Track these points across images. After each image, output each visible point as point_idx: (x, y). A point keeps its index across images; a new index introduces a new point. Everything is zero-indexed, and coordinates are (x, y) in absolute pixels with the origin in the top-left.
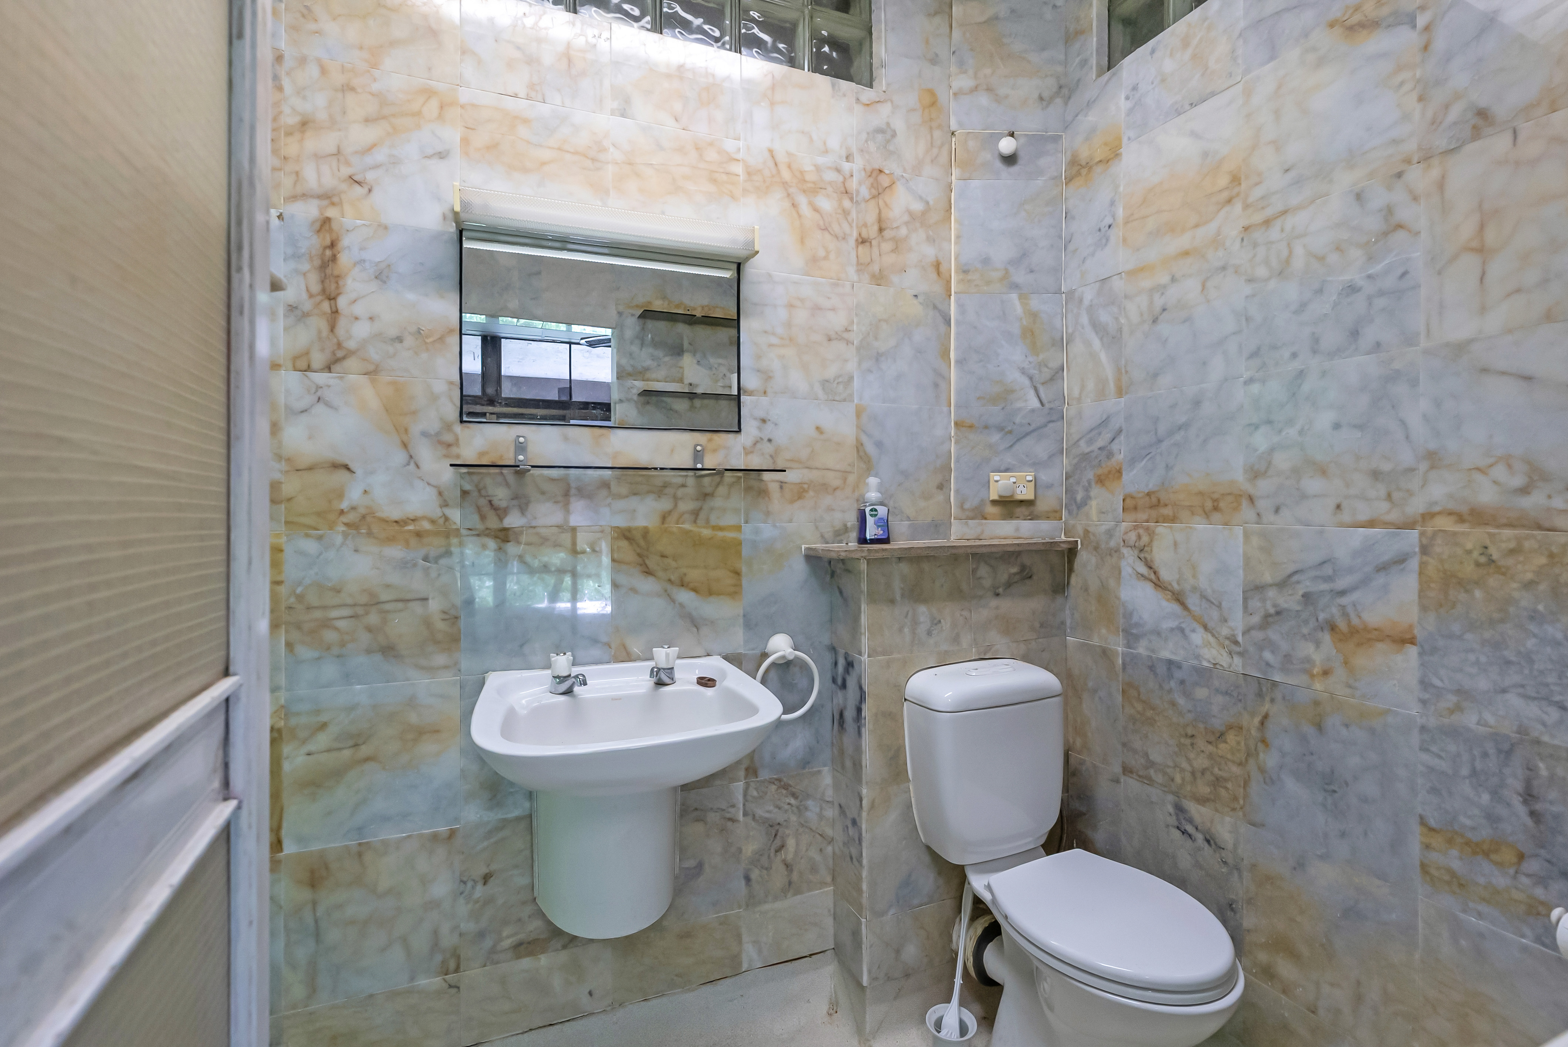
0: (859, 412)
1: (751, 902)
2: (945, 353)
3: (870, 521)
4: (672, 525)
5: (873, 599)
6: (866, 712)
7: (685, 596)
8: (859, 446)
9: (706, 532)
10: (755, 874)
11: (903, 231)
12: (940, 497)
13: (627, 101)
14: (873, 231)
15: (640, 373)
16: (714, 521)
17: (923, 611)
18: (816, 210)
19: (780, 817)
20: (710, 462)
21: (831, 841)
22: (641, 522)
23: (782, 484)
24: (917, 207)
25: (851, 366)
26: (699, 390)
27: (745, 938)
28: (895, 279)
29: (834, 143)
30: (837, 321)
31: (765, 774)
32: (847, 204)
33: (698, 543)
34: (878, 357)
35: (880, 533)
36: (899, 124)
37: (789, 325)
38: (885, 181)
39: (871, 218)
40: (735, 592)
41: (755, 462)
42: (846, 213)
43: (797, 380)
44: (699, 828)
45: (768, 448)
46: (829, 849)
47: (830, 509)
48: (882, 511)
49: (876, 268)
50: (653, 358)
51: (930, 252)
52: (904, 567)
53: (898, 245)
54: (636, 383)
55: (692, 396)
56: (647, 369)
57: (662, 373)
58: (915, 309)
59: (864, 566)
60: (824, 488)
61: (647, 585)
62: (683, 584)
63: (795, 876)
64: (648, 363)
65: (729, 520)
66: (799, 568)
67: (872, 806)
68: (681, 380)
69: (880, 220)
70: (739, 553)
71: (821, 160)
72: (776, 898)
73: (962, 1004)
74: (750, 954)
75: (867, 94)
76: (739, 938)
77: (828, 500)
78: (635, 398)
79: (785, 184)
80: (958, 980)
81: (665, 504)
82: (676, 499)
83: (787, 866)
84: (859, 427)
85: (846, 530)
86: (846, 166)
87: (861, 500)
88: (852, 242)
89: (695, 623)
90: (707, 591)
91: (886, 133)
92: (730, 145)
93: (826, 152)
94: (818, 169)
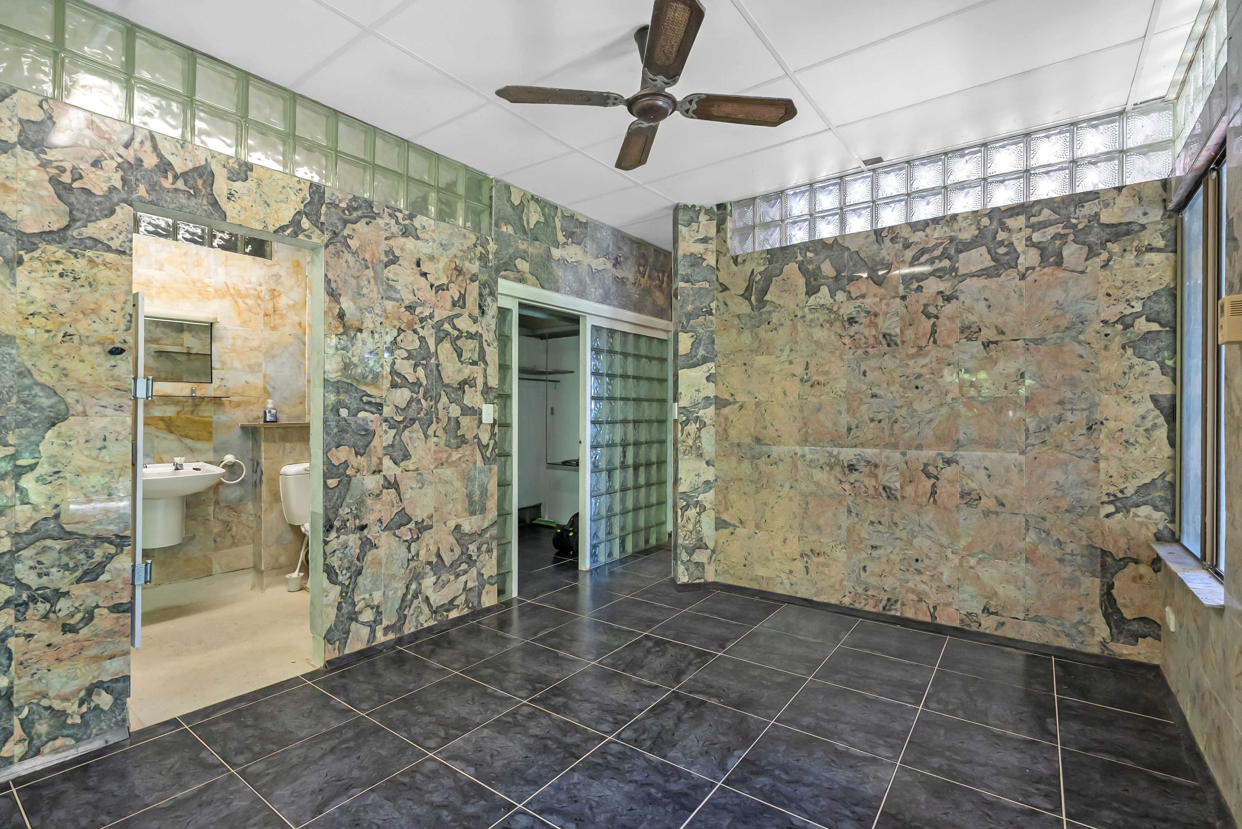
0: (265, 376)
1: (216, 549)
2: (304, 355)
3: (268, 415)
4: (182, 416)
5: (267, 440)
6: (263, 478)
7: (188, 441)
8: (265, 389)
9: (197, 418)
10: (218, 539)
11: (285, 312)
12: (301, 406)
13: (162, 265)
14: (271, 311)
15: (156, 341)
16: (200, 414)
17: (288, 446)
18: (246, 304)
19: (230, 519)
20: (198, 393)
21: (251, 528)
22: (168, 414)
23: (230, 402)
24: (291, 302)
25: (261, 359)
26: (194, 351)
27: (214, 562)
28: (281, 328)
29: (254, 280)
30: (255, 344)
31: (222, 504)
32: (259, 302)
33: (193, 422)
34: (274, 356)
35: (272, 419)
36: (283, 273)
37: (233, 345)
38: (276, 293)
39: (270, 306)
40: (210, 438)
41: (218, 394)
42: (259, 305)
43: (237, 364)
44: (194, 522)
45: (225, 389)
46: (251, 531)
47: (251, 410)
48: (273, 411)
49: (272, 325)
50: (164, 333)
51: (297, 319)
52: (280, 430)
53: (282, 316)
54: (153, 346)
55: (189, 354)
56: (160, 339)
57: (170, 341)
58: (290, 339)
59: (263, 430)
60: (249, 403)
61: (171, 436)
62: (186, 436)
63: (236, 541)
64: (161, 335)
65: (206, 414)
66: (238, 431)
67: (266, 510)
68: (182, 345)
69: (274, 307)
70: (211, 426)
71: (248, 286)
72: (227, 548)
73: (300, 571)
74: (216, 568)
75: (268, 262)
76: (211, 562)
77: (250, 407)
78: (153, 353)
79: (232, 295)
80: (299, 564)
81: (178, 408)
82: (183, 406)
83: (233, 537)
84: (265, 381)
85: (259, 418)
86: (259, 288)
87: (265, 407)
88: (262, 315)
89: (192, 450)
90: (197, 439)
91: (277, 277)
92: (207, 281)
93: (250, 283)
94: (246, 289)
